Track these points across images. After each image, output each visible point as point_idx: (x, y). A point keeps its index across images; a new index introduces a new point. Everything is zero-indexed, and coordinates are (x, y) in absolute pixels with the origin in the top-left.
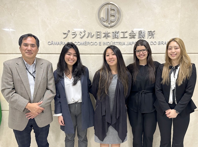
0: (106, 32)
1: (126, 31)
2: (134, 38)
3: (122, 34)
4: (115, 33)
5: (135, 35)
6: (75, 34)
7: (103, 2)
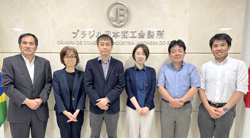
0: (116, 32)
1: (135, 31)
2: (143, 38)
3: (131, 33)
4: (124, 32)
5: (144, 35)
6: (84, 33)
7: (112, 2)
